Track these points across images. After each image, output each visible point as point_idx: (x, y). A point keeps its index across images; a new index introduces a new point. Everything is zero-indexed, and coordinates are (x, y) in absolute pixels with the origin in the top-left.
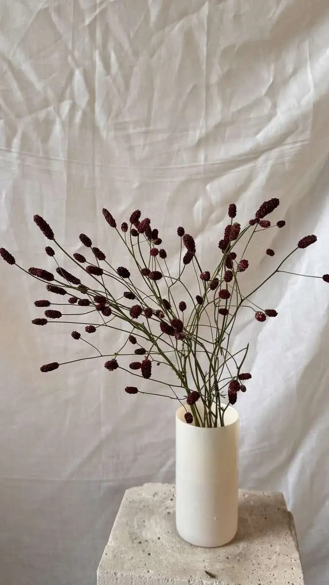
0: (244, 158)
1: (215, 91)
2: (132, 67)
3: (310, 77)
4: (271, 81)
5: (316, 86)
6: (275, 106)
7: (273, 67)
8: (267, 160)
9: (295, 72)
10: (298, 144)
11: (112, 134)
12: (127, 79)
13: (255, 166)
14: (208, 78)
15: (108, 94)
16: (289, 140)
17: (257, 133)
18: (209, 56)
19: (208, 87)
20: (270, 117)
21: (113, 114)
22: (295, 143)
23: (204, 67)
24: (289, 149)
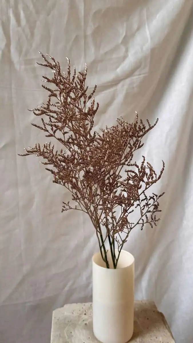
0: (110, 84)
1: (90, 40)
2: (35, 22)
3: (148, 33)
4: (124, 34)
5: (151, 39)
6: (127, 51)
7: (125, 25)
8: (123, 86)
9: (138, 29)
10: (142, 76)
11: (23, 67)
12: (32, 29)
13: (116, 89)
14: (85, 31)
15: (19, 39)
16: (137, 73)
17: (117, 68)
18: (86, 16)
19: (85, 37)
20: (125, 57)
21: (23, 53)
22: (140, 74)
23: (82, 23)
24: (136, 78)
